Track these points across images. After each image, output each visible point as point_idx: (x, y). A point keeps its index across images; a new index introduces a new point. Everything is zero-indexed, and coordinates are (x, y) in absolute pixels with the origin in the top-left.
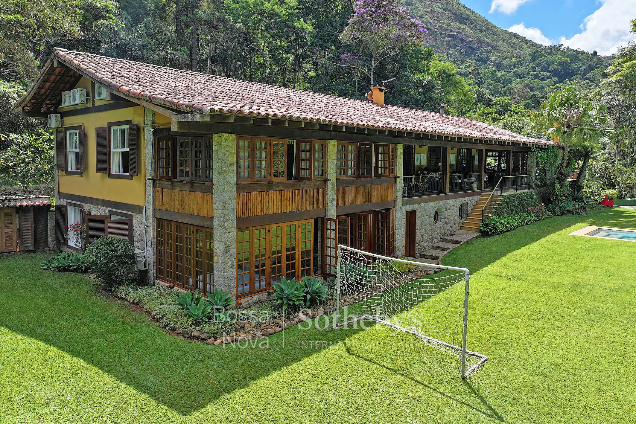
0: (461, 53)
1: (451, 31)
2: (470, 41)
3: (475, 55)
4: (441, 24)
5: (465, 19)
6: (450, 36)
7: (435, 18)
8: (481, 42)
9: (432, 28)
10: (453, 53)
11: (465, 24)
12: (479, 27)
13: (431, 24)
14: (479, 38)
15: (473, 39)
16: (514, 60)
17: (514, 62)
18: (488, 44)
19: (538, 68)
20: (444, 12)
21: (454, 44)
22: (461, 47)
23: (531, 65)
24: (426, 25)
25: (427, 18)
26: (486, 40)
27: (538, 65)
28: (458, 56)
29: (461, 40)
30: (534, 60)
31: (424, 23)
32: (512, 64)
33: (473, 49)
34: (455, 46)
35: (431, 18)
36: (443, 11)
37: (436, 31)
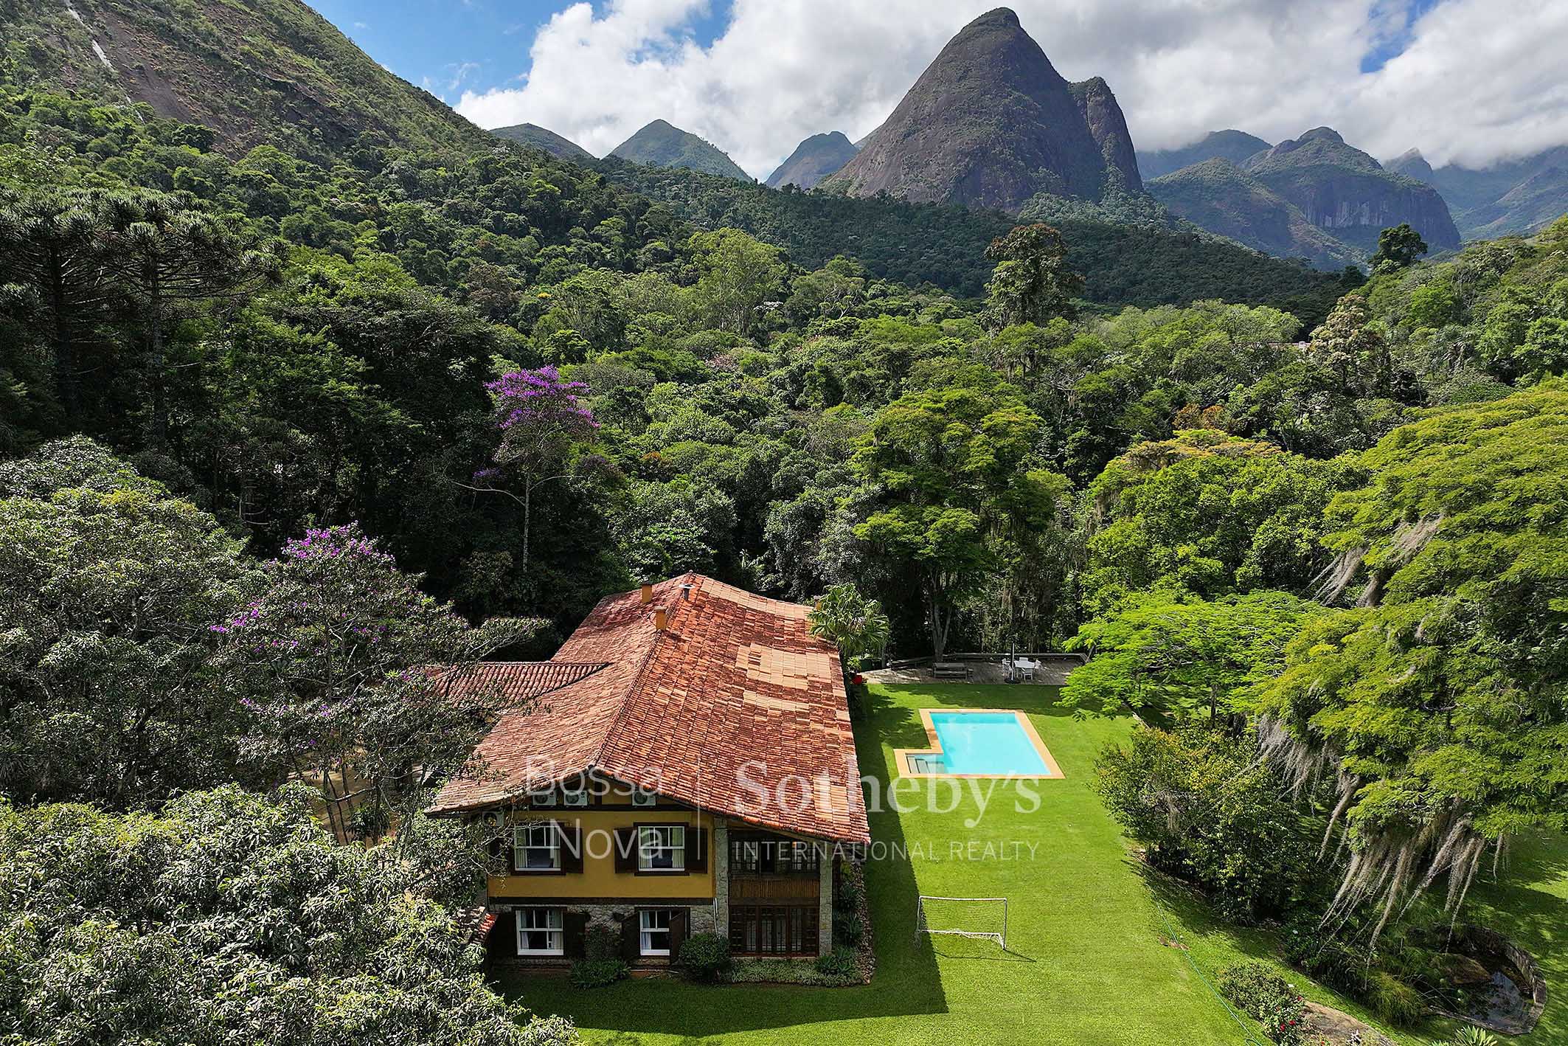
0: (312, 138)
1: (278, 71)
2: (333, 108)
3: (348, 146)
4: (247, 47)
5: (306, 40)
6: (278, 86)
7: (227, 26)
8: (359, 115)
9: (223, 55)
10: (292, 135)
11: (311, 55)
12: (347, 70)
13: (219, 42)
14: (352, 103)
15: (338, 104)
16: (442, 172)
17: (444, 178)
18: (378, 123)
19: (498, 202)
20: (248, 10)
21: (291, 109)
22: (311, 119)
23: (483, 190)
24: (206, 42)
25: (204, 22)
26: (371, 109)
27: (499, 192)
28: (305, 143)
29: (308, 100)
30: (486, 179)
31: (197, 34)
32: (440, 181)
33: (343, 131)
34: (295, 116)
35: (218, 23)
36: (243, 7)
37: (238, 67)
